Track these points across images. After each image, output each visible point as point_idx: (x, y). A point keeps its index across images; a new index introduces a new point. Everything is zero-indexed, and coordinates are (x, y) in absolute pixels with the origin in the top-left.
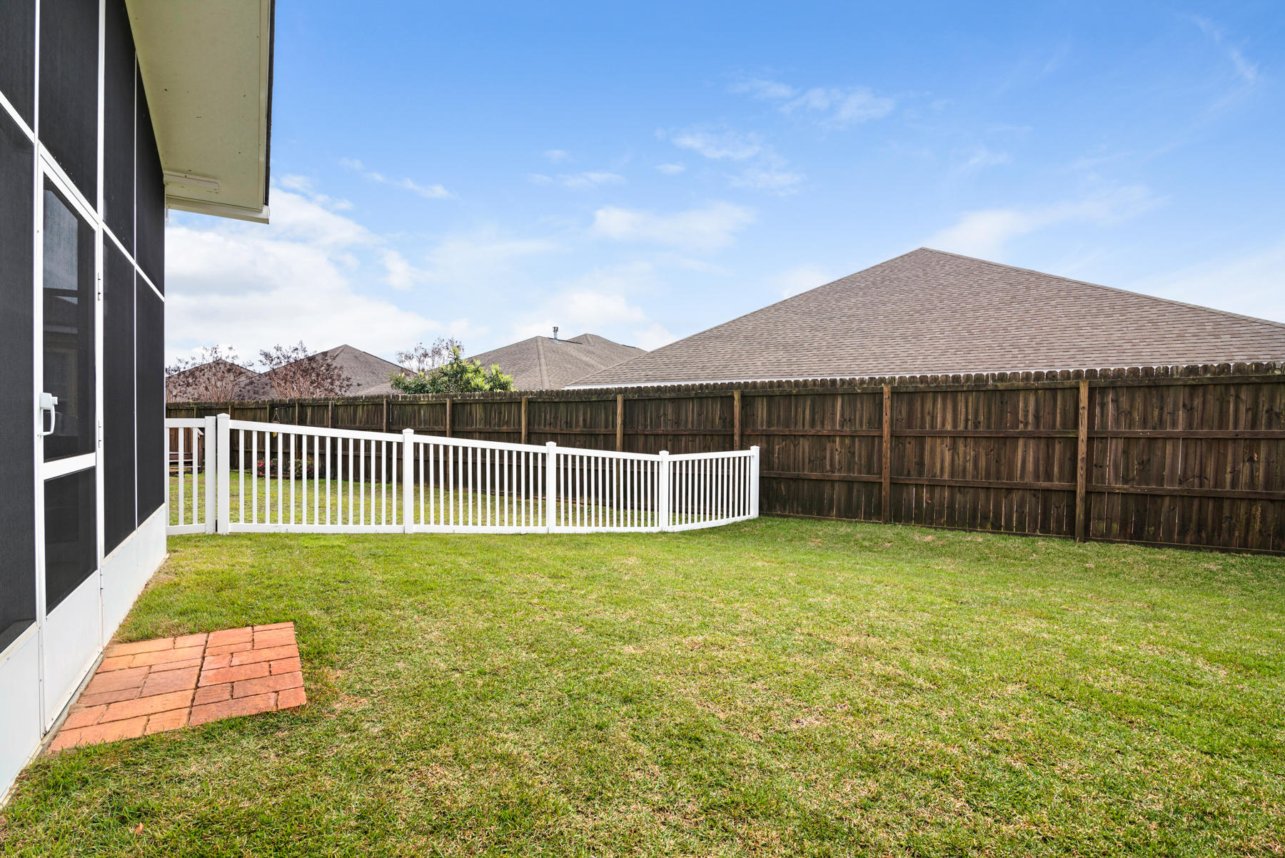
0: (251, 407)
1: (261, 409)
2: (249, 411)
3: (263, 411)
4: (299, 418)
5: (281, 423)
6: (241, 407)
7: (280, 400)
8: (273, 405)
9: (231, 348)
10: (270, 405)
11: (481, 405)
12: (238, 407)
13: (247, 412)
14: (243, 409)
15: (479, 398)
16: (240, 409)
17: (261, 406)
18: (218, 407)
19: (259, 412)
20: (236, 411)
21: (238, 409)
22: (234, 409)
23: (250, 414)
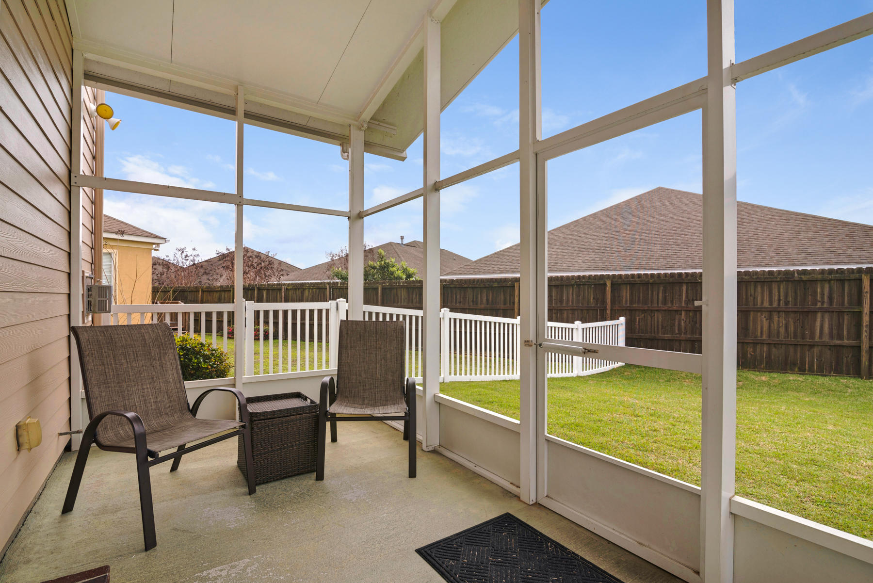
0: (217, 290)
1: (224, 291)
2: (215, 293)
3: (226, 293)
4: (257, 297)
11: (405, 290)
12: (207, 290)
13: (213, 294)
14: (210, 291)
15: (402, 284)
16: (208, 291)
17: (225, 290)
18: (190, 290)
19: (223, 293)
20: (205, 293)
21: (205, 291)
22: (203, 291)
23: (216, 295)
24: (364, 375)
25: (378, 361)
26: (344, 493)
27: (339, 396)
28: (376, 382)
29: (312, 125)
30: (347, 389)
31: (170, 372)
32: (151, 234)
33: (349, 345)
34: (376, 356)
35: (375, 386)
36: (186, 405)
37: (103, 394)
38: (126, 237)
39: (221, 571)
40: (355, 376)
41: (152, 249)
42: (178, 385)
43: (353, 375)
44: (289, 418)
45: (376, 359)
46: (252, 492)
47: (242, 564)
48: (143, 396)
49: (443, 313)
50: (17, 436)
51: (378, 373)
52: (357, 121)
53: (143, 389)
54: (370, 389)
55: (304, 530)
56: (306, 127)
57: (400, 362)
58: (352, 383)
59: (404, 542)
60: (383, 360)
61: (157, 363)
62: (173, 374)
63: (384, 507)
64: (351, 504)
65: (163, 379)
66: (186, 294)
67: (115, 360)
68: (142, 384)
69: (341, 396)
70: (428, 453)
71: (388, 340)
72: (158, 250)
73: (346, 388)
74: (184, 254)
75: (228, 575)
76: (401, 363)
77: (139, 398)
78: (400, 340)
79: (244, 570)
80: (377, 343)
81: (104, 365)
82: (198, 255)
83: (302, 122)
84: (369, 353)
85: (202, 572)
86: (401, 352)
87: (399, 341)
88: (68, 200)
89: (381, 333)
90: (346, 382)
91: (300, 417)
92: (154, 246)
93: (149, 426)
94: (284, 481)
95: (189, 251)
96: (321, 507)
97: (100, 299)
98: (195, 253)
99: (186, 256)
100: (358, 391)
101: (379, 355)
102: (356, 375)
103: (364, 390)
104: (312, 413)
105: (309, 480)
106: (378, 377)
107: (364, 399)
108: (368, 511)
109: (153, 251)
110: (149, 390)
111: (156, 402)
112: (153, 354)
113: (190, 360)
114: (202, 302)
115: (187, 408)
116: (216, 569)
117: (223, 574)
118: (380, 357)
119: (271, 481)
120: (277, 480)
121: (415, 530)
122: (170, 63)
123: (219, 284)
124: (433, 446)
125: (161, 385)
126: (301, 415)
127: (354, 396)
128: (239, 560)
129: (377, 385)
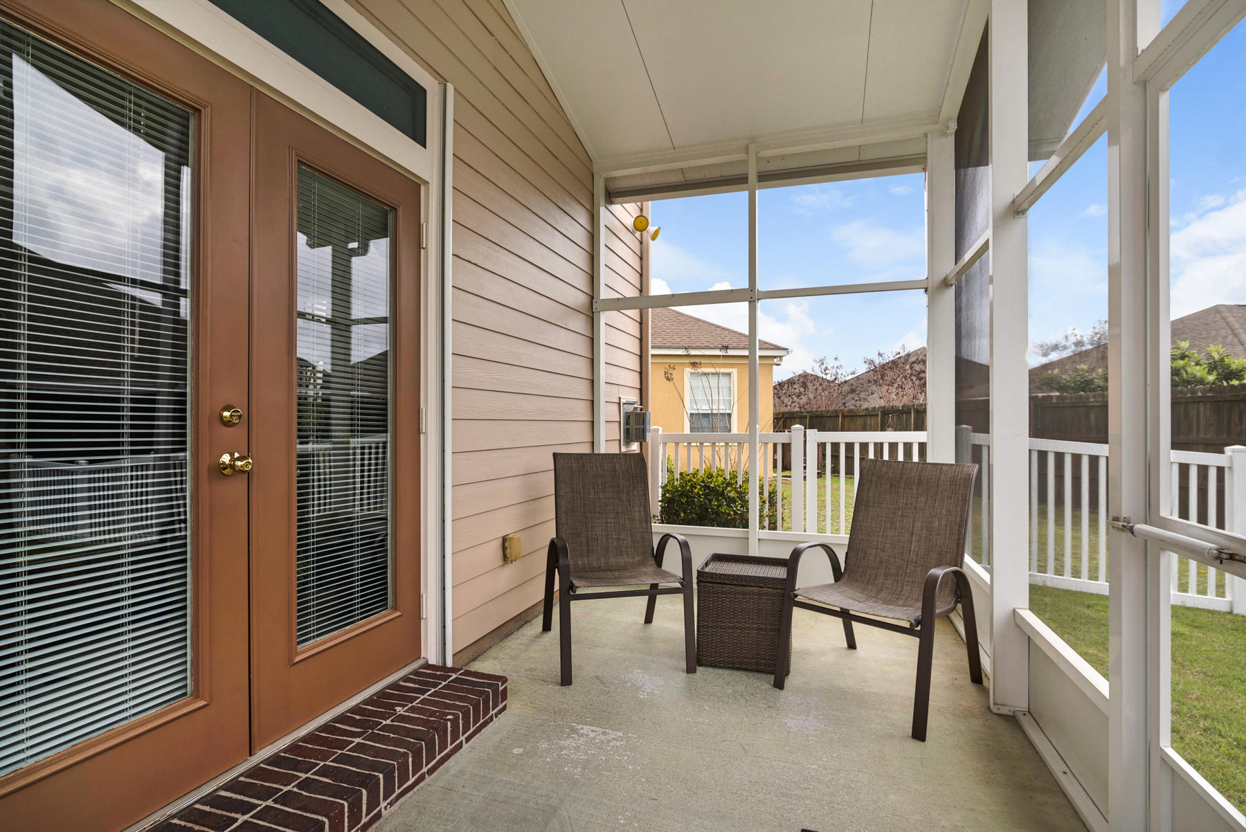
0: (861, 414)
1: (871, 416)
2: (858, 418)
3: (873, 418)
4: (914, 424)
5: (895, 430)
6: (851, 414)
7: (892, 407)
8: (886, 412)
9: (836, 359)
10: (881, 412)
11: (1208, 406)
12: (848, 414)
13: (857, 420)
14: (852, 416)
15: (1200, 394)
16: (849, 416)
17: (872, 413)
18: (829, 415)
19: (869, 419)
20: (846, 419)
21: (847, 416)
22: (844, 416)
23: (860, 421)
24: (890, 551)
25: (915, 531)
26: (791, 715)
27: (846, 576)
28: (907, 565)
29: (867, 156)
30: (860, 569)
31: (637, 509)
32: (771, 345)
33: (871, 499)
34: (914, 522)
35: (906, 573)
36: (650, 549)
37: (570, 521)
38: (731, 352)
39: (593, 731)
40: (875, 551)
41: (773, 364)
42: (644, 525)
43: (873, 548)
44: (745, 588)
45: (913, 527)
46: (690, 670)
47: (613, 734)
48: (606, 531)
49: (1231, 457)
50: (504, 548)
51: (914, 551)
52: (937, 123)
53: (607, 523)
54: (897, 574)
55: (700, 734)
56: (860, 163)
57: (956, 537)
58: (869, 559)
59: (800, 811)
60: (924, 531)
61: (624, 497)
62: (640, 511)
63: (824, 756)
64: (786, 732)
65: (628, 515)
66: (824, 419)
67: (584, 489)
68: (606, 518)
69: (849, 577)
70: (995, 717)
71: (938, 497)
72: (779, 365)
73: (859, 567)
74: (823, 367)
75: (594, 738)
76: (958, 539)
77: (602, 531)
78: (960, 498)
79: (609, 741)
80: (919, 500)
81: (574, 493)
82: (841, 366)
83: (852, 157)
84: (902, 516)
85: (579, 724)
86: (961, 520)
87: (958, 500)
88: (590, 326)
89: (927, 483)
90: (859, 556)
91: (760, 591)
92: (775, 360)
93: (607, 563)
94: (736, 673)
95: (830, 363)
96: (745, 719)
97: (637, 427)
98: (837, 364)
99: (826, 369)
100: (877, 575)
101: (918, 520)
102: (877, 549)
103: (886, 575)
104: (777, 589)
105: (763, 683)
106: (912, 559)
107: (880, 591)
108: (796, 751)
109: (774, 366)
110: (613, 525)
111: (618, 539)
112: (621, 487)
113: (710, 501)
114: (842, 430)
115: (650, 552)
116: (591, 728)
117: (591, 735)
118: (920, 524)
119: (720, 667)
120: (729, 668)
121: (833, 807)
122: (673, 151)
123: (865, 405)
124: (1012, 709)
125: (626, 521)
126: (761, 589)
127: (868, 582)
128: (616, 730)
129: (908, 571)
